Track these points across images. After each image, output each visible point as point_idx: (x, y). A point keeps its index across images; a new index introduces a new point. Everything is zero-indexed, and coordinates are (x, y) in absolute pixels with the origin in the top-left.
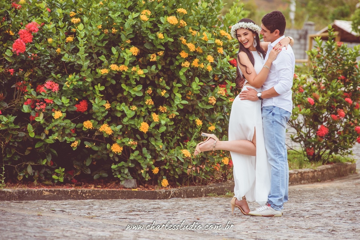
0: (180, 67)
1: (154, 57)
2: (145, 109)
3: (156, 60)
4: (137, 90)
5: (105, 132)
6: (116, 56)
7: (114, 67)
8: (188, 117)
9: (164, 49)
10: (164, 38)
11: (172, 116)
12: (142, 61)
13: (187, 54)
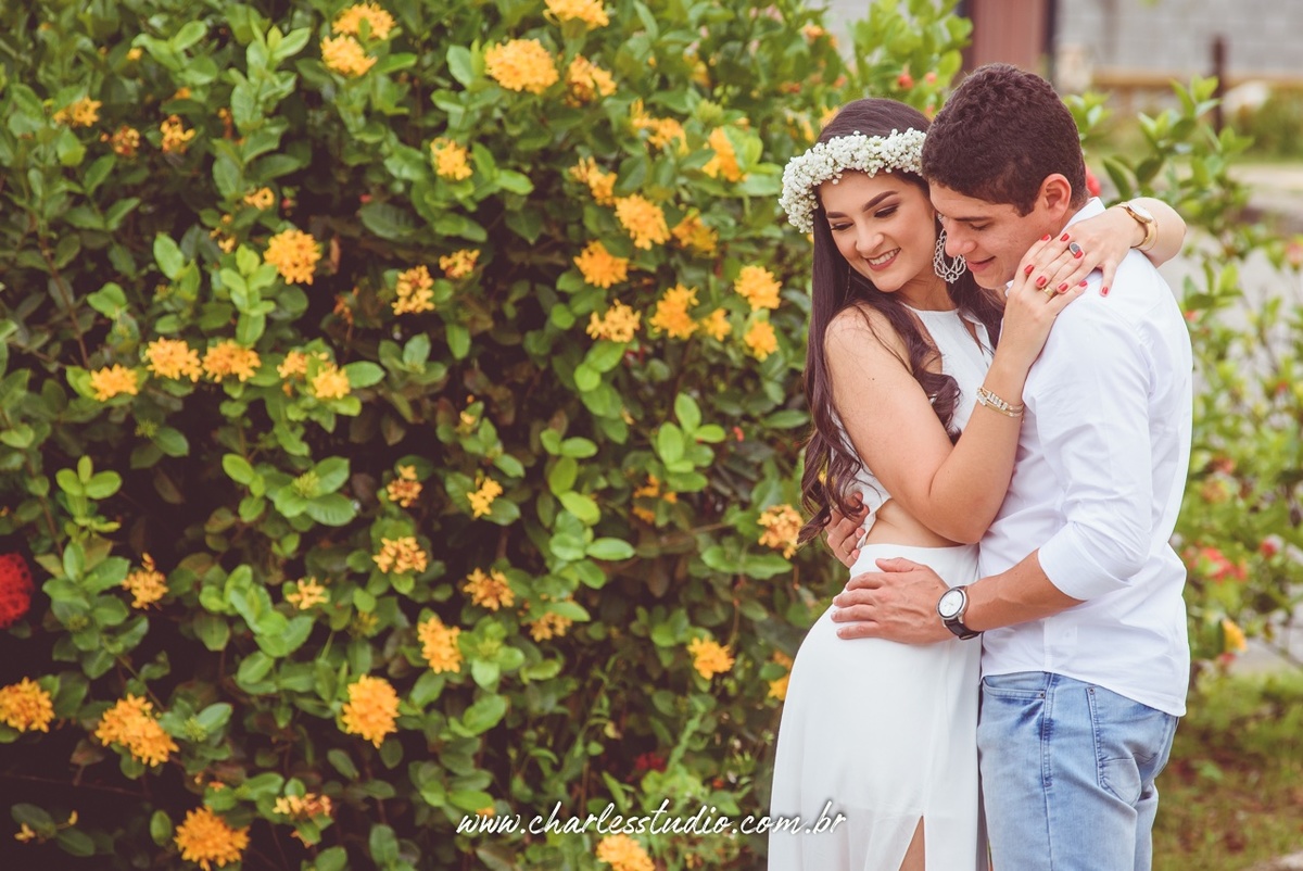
0: (579, 341)
1: (416, 286)
2: (379, 598)
3: (430, 306)
4: (318, 491)
5: (127, 748)
6: (188, 292)
7: (171, 358)
8: (649, 627)
9: (480, 235)
10: (467, 172)
11: (552, 626)
12: (357, 312)
13: (624, 261)
